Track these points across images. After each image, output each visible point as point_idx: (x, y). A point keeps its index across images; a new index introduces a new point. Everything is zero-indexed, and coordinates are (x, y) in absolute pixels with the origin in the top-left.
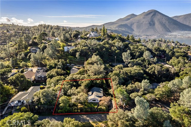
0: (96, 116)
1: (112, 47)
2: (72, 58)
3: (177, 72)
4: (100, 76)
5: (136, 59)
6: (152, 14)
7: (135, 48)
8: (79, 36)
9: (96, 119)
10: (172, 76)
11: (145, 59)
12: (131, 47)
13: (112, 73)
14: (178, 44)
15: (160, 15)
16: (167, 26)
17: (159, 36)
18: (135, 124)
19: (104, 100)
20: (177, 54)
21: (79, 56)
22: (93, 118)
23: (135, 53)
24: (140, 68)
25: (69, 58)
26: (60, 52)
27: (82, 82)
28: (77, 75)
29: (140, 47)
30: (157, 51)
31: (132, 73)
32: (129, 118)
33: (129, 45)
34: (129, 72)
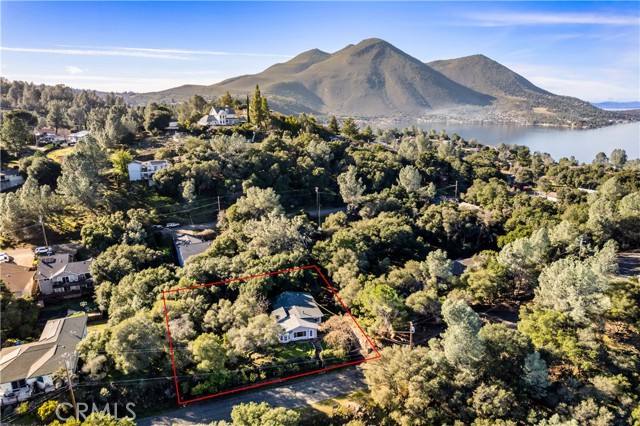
0: (322, 382)
1: (300, 158)
2: (165, 202)
3: (498, 223)
4: (296, 253)
5: (379, 193)
6: (374, 52)
7: (368, 160)
8: (172, 125)
9: (326, 392)
10: (486, 233)
11: (403, 190)
12: (356, 156)
13: (331, 241)
14: (460, 142)
15: (396, 56)
16: (419, 89)
17: (400, 121)
18: (454, 380)
19: (340, 329)
20: (480, 171)
21: (194, 193)
22: (314, 392)
23: (369, 173)
24: (400, 220)
25: (153, 204)
26: (112, 183)
27: (242, 281)
28: (215, 260)
29: (380, 155)
30: (427, 164)
31: (381, 234)
32: (435, 366)
33: (347, 150)
34: (373, 234)
